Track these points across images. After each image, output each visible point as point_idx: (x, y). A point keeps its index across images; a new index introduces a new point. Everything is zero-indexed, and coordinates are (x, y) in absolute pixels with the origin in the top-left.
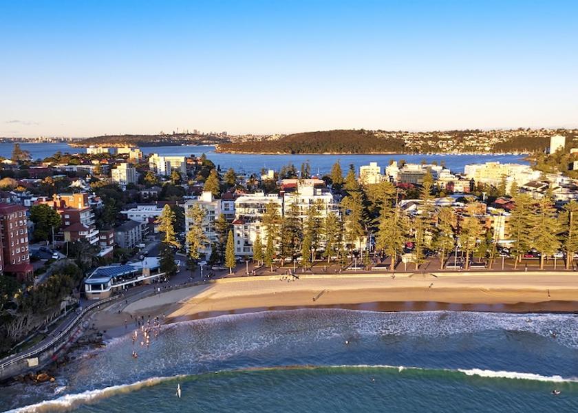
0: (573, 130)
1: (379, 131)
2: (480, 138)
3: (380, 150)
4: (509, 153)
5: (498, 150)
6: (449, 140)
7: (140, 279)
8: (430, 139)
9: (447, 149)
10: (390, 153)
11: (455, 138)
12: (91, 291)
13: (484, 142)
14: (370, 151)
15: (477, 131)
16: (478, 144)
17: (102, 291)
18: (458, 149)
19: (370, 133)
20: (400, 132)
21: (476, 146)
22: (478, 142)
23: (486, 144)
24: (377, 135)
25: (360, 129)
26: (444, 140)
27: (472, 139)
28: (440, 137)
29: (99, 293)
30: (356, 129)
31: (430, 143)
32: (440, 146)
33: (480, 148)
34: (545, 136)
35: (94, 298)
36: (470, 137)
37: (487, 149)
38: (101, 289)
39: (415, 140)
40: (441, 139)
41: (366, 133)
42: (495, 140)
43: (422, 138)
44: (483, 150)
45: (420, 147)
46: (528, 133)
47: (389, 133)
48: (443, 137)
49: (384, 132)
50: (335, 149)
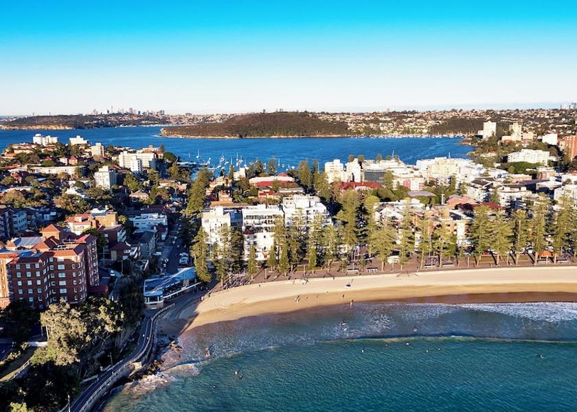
0: (501, 112)
1: (323, 113)
2: (418, 120)
3: (325, 133)
4: (445, 136)
5: (436, 133)
6: (389, 122)
7: (183, 289)
8: (372, 121)
9: (388, 131)
10: (335, 136)
11: (395, 120)
12: (149, 303)
13: (422, 125)
14: (315, 134)
15: (414, 112)
16: (416, 127)
17: (158, 302)
18: (398, 132)
19: (314, 115)
20: (343, 114)
21: (414, 128)
22: (416, 125)
23: (424, 127)
24: (321, 118)
25: (303, 111)
26: (384, 122)
27: (410, 122)
28: (380, 119)
29: (156, 304)
30: (300, 111)
31: (372, 125)
32: (382, 129)
33: (418, 130)
34: (476, 117)
35: (153, 308)
36: (409, 119)
37: (425, 131)
38: (157, 300)
39: (357, 122)
40: (381, 122)
41: (310, 115)
42: (432, 123)
43: (364, 121)
44: (421, 133)
45: (362, 130)
46: (460, 115)
47: (332, 115)
48: (383, 119)
49: (328, 114)
50: (282, 132)
